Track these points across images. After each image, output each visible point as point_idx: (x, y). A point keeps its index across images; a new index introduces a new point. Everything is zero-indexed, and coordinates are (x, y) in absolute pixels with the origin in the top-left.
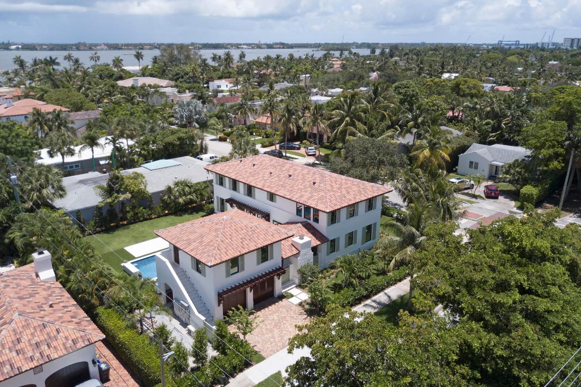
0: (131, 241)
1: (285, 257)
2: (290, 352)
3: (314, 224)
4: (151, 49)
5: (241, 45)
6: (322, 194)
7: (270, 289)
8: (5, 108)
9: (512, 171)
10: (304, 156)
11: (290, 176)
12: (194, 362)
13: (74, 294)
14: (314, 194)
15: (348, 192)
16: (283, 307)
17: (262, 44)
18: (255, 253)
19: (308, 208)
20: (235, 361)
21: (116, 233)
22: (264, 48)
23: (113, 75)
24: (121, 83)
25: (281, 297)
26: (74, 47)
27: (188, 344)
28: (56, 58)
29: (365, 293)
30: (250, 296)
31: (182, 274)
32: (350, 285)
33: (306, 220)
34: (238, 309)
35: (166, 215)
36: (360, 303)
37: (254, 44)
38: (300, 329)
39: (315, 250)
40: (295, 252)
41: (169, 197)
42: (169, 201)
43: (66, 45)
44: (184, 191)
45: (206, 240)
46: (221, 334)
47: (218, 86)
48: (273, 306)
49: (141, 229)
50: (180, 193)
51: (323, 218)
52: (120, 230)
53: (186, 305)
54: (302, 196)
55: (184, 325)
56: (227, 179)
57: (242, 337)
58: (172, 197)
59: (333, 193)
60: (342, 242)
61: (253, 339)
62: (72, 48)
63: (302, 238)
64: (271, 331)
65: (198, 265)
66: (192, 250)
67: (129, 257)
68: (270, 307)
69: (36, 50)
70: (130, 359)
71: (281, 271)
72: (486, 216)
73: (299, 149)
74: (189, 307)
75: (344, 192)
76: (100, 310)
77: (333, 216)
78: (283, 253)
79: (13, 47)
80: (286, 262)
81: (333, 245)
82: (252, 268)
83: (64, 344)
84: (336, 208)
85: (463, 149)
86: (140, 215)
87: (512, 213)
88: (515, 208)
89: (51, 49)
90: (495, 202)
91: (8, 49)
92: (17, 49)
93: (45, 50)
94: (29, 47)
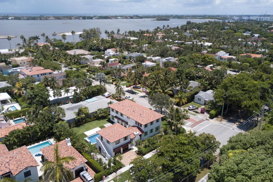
0: (85, 130)
1: (131, 138)
2: (130, 165)
3: (140, 127)
4: (75, 19)
5: (117, 16)
6: (143, 118)
7: (127, 147)
8: (30, 71)
9: (209, 104)
10: (141, 92)
11: (134, 111)
12: (108, 167)
13: (77, 149)
14: (141, 118)
15: (151, 118)
16: (130, 152)
17: (128, 17)
18: (123, 139)
19: (139, 123)
20: (118, 167)
21: (80, 127)
22: (128, 18)
23: (64, 45)
24: (69, 52)
25: (130, 149)
26: (39, 18)
27: (107, 162)
28: (39, 36)
29: (153, 148)
30: (122, 149)
31: (104, 143)
32: (149, 146)
33: (138, 126)
34: (119, 154)
35: (95, 120)
36: (152, 151)
37: (124, 16)
38: (132, 160)
39: (140, 135)
40: (134, 137)
41: (96, 114)
42: (96, 116)
43: (35, 17)
44: (101, 112)
45: (110, 135)
46: (115, 160)
47: (109, 53)
48: (128, 152)
49: (88, 126)
50: (100, 113)
51: (143, 127)
52: (81, 126)
53: (105, 152)
54: (137, 119)
55: (105, 157)
56: (115, 110)
57: (120, 161)
58: (97, 114)
59: (146, 118)
60: (149, 132)
61: (122, 161)
62: (38, 19)
63: (136, 132)
64: (127, 159)
65: (108, 142)
66: (107, 138)
67: (86, 136)
68: (127, 152)
69: (21, 19)
70: (92, 166)
71: (130, 142)
72: (198, 121)
73: (140, 88)
74: (106, 153)
75: (149, 118)
76: (83, 153)
77: (146, 126)
78: (131, 137)
79: (10, 18)
80: (132, 140)
81: (146, 133)
82: (122, 142)
83: (79, 163)
84: (146, 123)
85: (197, 93)
86: (87, 121)
87: (207, 119)
88: (208, 118)
89: (28, 19)
90: (203, 115)
91: (7, 19)
92: (12, 19)
93: (25, 19)
94: (17, 18)
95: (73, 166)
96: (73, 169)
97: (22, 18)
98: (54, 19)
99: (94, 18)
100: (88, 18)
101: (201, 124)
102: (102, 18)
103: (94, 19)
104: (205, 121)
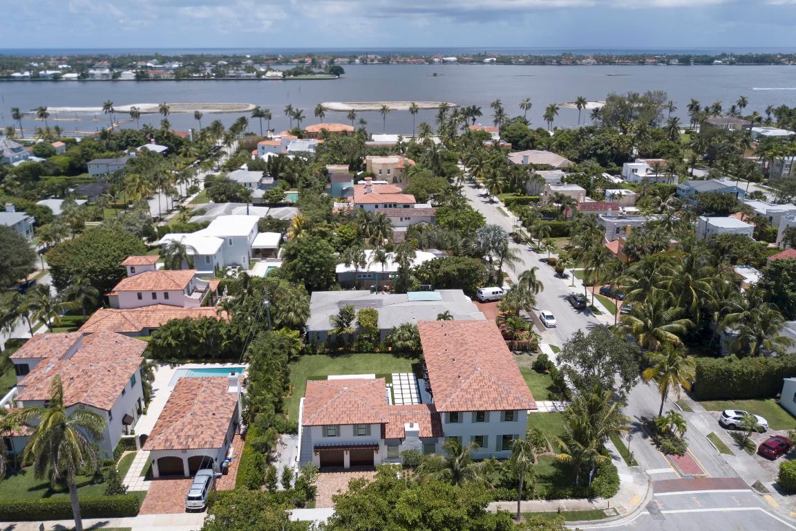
0: (339, 370)
4: (655, 64)
6: (453, 390)
8: (365, 194)
11: (454, 360)
14: (449, 388)
15: (480, 398)
18: (350, 427)
30: (347, 458)
35: (388, 352)
41: (391, 337)
42: (391, 340)
44: (403, 336)
45: (320, 403)
47: (633, 170)
48: (364, 472)
50: (399, 336)
59: (464, 393)
60: (467, 442)
62: (552, 62)
63: (411, 426)
66: (307, 407)
68: (361, 473)
69: (511, 63)
72: (709, 476)
77: (454, 417)
78: (390, 432)
79: (488, 60)
83: (200, 443)
86: (364, 347)
87: (758, 487)
88: (769, 485)
89: (528, 63)
90: (760, 463)
91: (482, 62)
92: (492, 62)
93: (521, 63)
94: (504, 60)
95: (181, 443)
96: (184, 451)
97: (513, 61)
98: (594, 64)
99: (720, 62)
100: (698, 62)
101: (707, 494)
102: (748, 62)
103: (718, 64)
104: (746, 487)
